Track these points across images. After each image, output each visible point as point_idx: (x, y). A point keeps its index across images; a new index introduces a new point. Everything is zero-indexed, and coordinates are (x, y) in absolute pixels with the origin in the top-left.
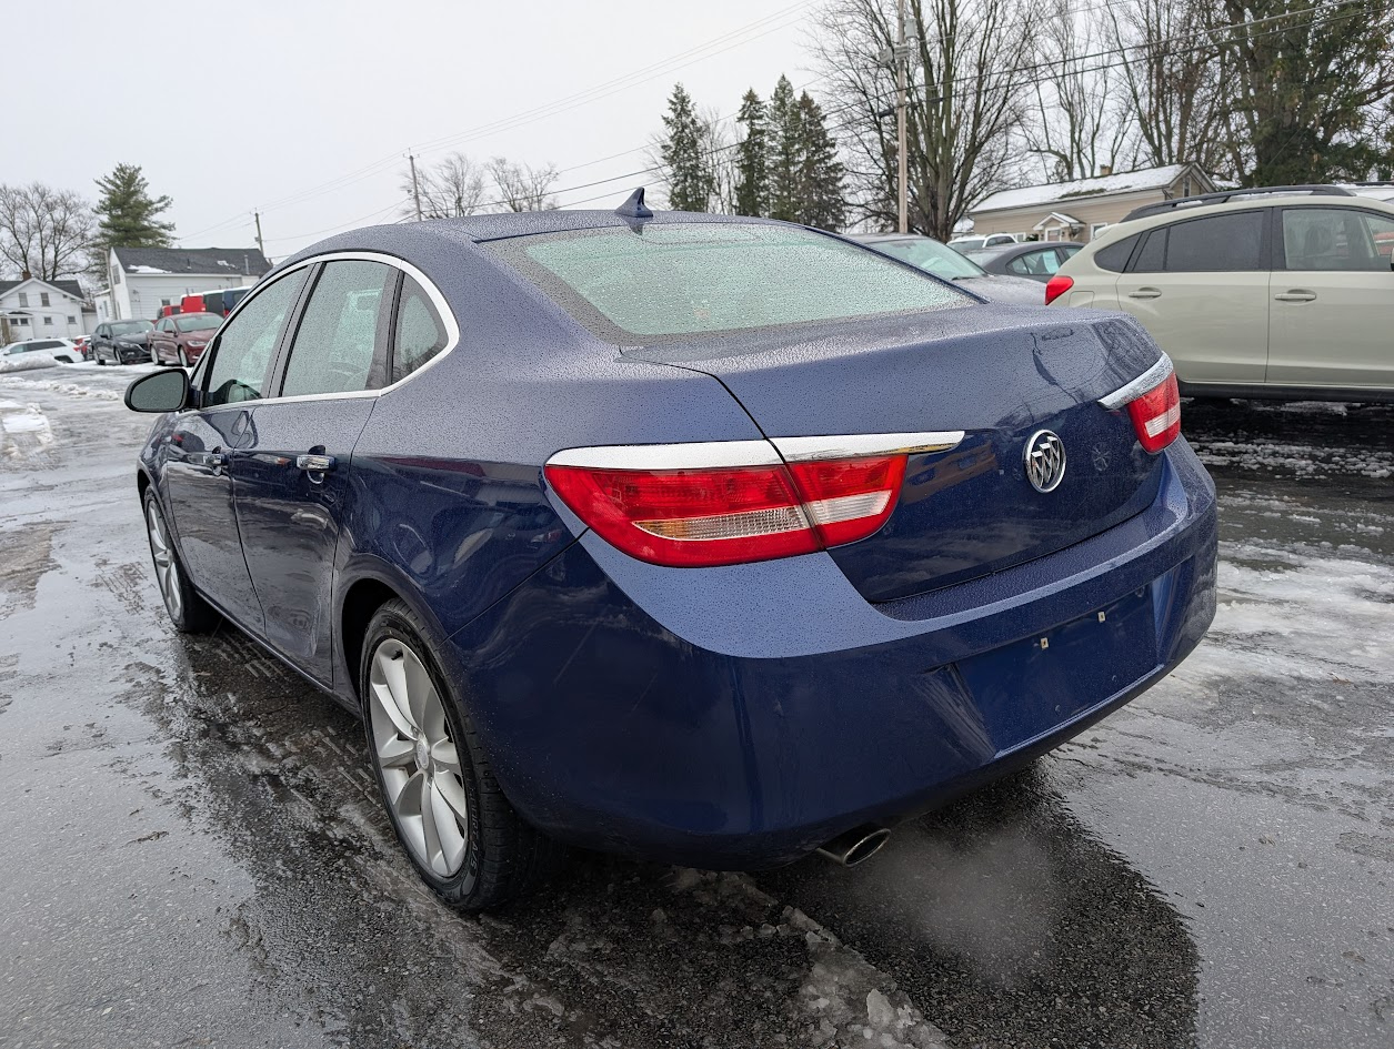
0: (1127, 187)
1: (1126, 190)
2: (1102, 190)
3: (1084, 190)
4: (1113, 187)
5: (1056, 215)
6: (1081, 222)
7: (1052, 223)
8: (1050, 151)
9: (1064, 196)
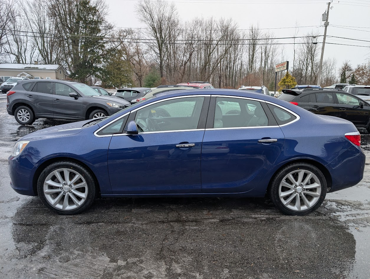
0: (45, 68)
1: (45, 69)
2: (37, 68)
3: (32, 67)
4: (41, 68)
5: (24, 73)
6: (32, 76)
7: (23, 75)
8: (12, 53)
9: (25, 68)
